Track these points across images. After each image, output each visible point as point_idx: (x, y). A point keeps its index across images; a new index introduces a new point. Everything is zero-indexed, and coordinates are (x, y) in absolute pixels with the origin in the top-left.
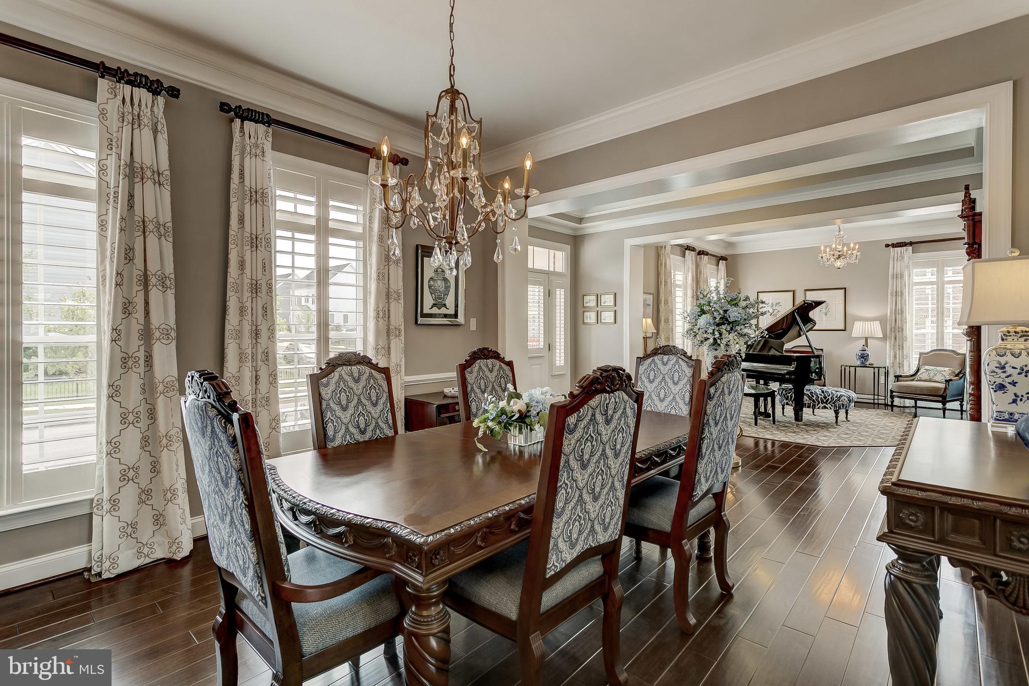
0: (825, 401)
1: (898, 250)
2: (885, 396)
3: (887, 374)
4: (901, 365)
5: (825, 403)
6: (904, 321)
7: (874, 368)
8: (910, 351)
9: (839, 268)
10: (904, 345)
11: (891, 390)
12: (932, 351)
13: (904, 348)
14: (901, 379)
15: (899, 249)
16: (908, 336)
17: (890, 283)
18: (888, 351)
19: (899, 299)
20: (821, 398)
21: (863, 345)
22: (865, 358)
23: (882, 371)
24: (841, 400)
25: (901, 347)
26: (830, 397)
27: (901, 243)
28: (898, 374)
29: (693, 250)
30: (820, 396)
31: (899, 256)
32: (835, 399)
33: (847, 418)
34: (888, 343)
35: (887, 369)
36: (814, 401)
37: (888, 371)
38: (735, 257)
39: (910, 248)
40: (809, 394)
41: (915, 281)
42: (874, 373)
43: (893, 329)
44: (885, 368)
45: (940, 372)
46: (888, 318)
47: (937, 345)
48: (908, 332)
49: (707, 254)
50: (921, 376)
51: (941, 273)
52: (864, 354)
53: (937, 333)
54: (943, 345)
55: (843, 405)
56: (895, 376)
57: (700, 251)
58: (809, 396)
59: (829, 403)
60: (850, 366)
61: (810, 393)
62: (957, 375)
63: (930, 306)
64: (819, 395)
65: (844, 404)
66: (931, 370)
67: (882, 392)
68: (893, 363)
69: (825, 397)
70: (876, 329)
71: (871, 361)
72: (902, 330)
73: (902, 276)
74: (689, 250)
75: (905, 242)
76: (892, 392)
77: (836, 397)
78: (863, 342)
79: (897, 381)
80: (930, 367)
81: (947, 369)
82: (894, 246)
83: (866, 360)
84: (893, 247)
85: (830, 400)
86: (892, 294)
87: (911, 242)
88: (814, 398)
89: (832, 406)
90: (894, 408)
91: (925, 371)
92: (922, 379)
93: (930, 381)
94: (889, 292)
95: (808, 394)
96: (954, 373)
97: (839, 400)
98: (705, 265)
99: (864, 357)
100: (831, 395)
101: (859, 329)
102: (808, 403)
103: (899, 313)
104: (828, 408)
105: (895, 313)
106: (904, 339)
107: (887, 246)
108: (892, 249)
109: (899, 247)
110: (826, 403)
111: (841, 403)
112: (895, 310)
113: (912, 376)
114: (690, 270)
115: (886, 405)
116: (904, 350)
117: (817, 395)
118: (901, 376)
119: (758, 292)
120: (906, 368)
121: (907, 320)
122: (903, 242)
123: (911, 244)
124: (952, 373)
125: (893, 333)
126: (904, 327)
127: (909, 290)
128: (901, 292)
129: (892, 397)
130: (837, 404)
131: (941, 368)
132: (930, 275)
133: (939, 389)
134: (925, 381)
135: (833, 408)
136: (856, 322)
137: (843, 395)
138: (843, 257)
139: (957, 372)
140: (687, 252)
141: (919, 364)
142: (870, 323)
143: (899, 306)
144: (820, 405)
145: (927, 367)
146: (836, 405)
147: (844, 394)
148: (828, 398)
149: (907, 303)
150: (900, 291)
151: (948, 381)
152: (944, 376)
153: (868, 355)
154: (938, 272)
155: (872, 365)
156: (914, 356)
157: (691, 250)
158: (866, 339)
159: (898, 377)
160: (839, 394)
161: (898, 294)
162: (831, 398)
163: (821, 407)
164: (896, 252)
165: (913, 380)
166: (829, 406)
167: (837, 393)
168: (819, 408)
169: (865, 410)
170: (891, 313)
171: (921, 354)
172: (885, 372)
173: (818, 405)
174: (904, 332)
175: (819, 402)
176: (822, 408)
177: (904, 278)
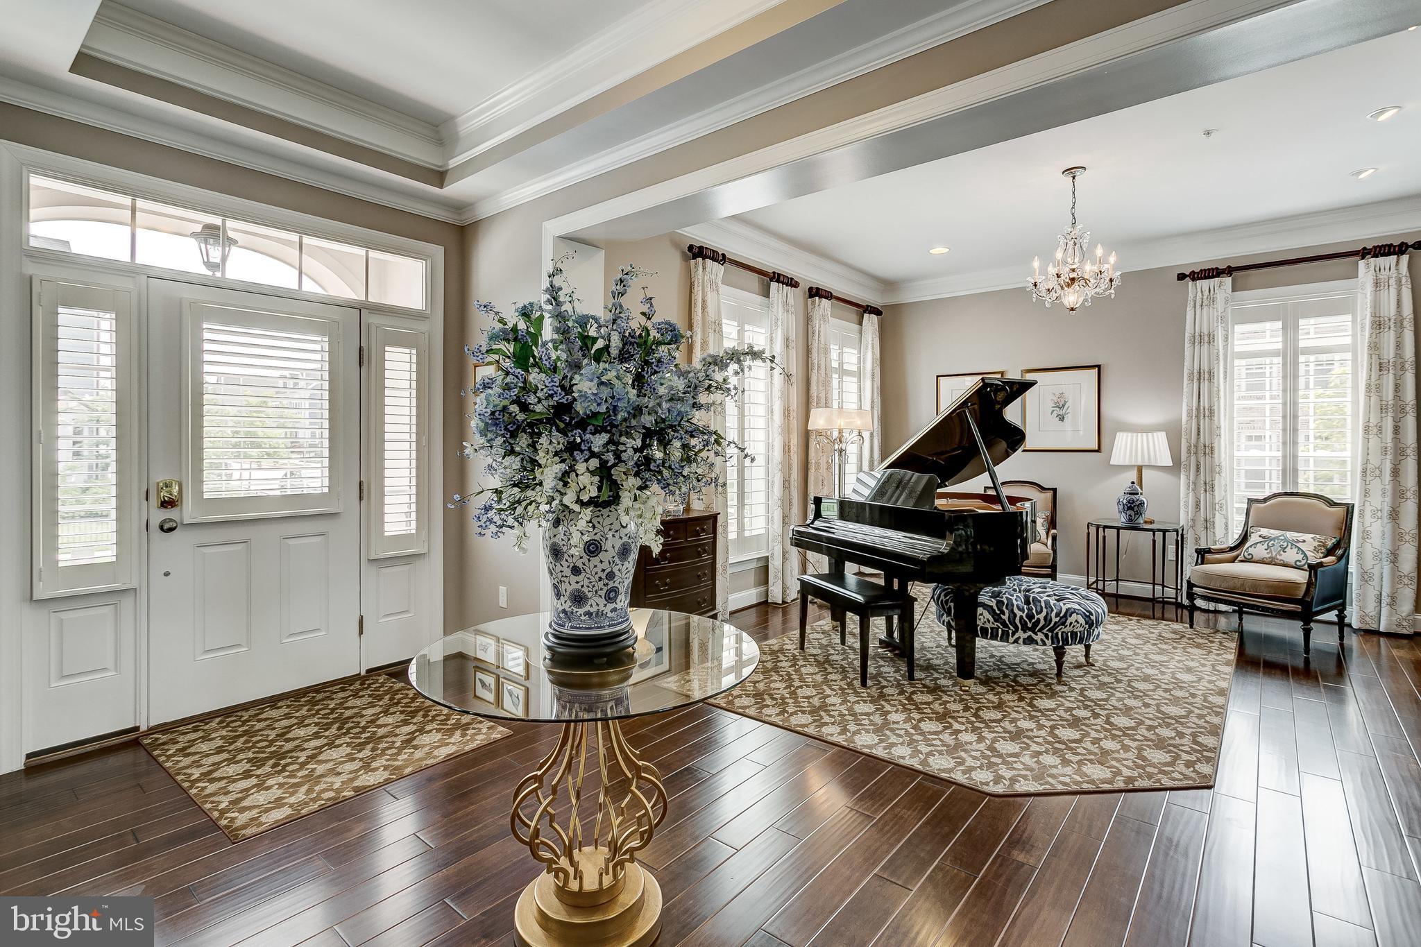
0: (1030, 625)
1: (1204, 286)
2: (1177, 589)
3: (1180, 544)
4: (1208, 525)
5: (1030, 629)
6: (1214, 431)
7: (1153, 531)
8: (1228, 496)
9: (1072, 309)
10: (1216, 482)
11: (1189, 582)
12: (1274, 496)
13: (1216, 488)
14: (1208, 556)
15: (1204, 284)
16: (1223, 464)
17: (1188, 353)
18: (1182, 495)
19: (1205, 386)
20: (1021, 617)
21: (1133, 483)
22: (1136, 509)
23: (1171, 537)
24: (1068, 623)
25: (1209, 487)
26: (1041, 616)
27: (1209, 269)
28: (1203, 546)
29: (792, 283)
30: (1019, 613)
31: (1205, 297)
32: (1055, 620)
33: (1087, 656)
34: (1183, 477)
35: (1180, 532)
36: (1004, 624)
37: (1182, 535)
38: (896, 308)
39: (1228, 281)
40: (995, 608)
41: (1237, 349)
42: (1154, 541)
43: (1193, 449)
44: (1177, 531)
45: (1294, 544)
46: (1183, 427)
47: (1284, 483)
48: (1223, 455)
49: (828, 295)
50: (1251, 550)
51: (1290, 329)
52: (1134, 502)
53: (1284, 457)
54: (1296, 483)
55: (1074, 634)
56: (1198, 551)
57: (811, 289)
58: (994, 611)
59: (1040, 630)
60: (1105, 527)
61: (998, 602)
62: (1330, 552)
63: (1268, 400)
64: (1016, 610)
65: (1077, 633)
66: (1274, 539)
67: (1170, 581)
68: (1193, 520)
69: (1030, 617)
70: (1158, 449)
71: (1148, 514)
72: (1210, 450)
73: (1211, 338)
74: (778, 281)
75: (1217, 269)
76: (1191, 585)
77: (1057, 615)
78: (1133, 475)
79: (1202, 563)
80: (1272, 531)
81: (1308, 537)
82: (1196, 276)
83: (1138, 513)
84: (1194, 279)
85: (1042, 622)
86: (1191, 374)
87: (1229, 267)
88: (1005, 617)
89: (1047, 636)
90: (1197, 614)
91: (1261, 539)
92: (1255, 558)
93: (1272, 562)
94: (1186, 372)
95: (991, 607)
96: (1324, 545)
97: (1063, 624)
98: (824, 317)
99: (1133, 507)
100: (1045, 610)
101: (1124, 449)
102: (992, 628)
103: (1205, 413)
104: (1037, 643)
105: (1198, 416)
106: (1214, 470)
107: (1181, 277)
108: (1190, 283)
109: (1206, 278)
110: (1033, 629)
111: (1068, 629)
112: (1198, 409)
113: (1232, 549)
114: (780, 323)
115: (1179, 606)
116: (1216, 493)
117: (1012, 611)
118: (1209, 551)
119: (938, 376)
120: (1219, 531)
121: (1222, 431)
122: (1213, 269)
123: (1229, 271)
124: (1319, 546)
125: (1193, 458)
126: (1216, 445)
127: (1225, 368)
128: (1210, 372)
129: (1191, 596)
130: (1059, 631)
131: (1296, 534)
132: (1269, 335)
133: (1295, 585)
134: (1262, 562)
135: (1049, 642)
136: (1118, 434)
137: (1075, 611)
138: (1082, 282)
139: (1330, 543)
140: (774, 285)
141: (1247, 523)
142: (1147, 436)
143: (1205, 402)
144: (1020, 634)
145: (1265, 531)
146: (1057, 634)
147: (1077, 607)
148: (1036, 617)
149: (1222, 394)
150: (1206, 370)
151: (1313, 568)
152: (1303, 551)
153: (1142, 504)
154: (1284, 328)
155: (1152, 522)
156: (1236, 505)
157: (783, 283)
158: (1140, 469)
159: (1203, 555)
160: (1064, 607)
161: (1204, 376)
162: (1045, 618)
163: (1021, 641)
164: (1199, 290)
165: (1233, 560)
166: (1040, 636)
167: (1061, 603)
168: (1016, 641)
169: (1133, 623)
170: (1190, 415)
171: (1251, 501)
172: (1177, 541)
173: (1013, 634)
174: (1216, 455)
175: (1017, 629)
176: (1025, 643)
177: (1216, 343)
